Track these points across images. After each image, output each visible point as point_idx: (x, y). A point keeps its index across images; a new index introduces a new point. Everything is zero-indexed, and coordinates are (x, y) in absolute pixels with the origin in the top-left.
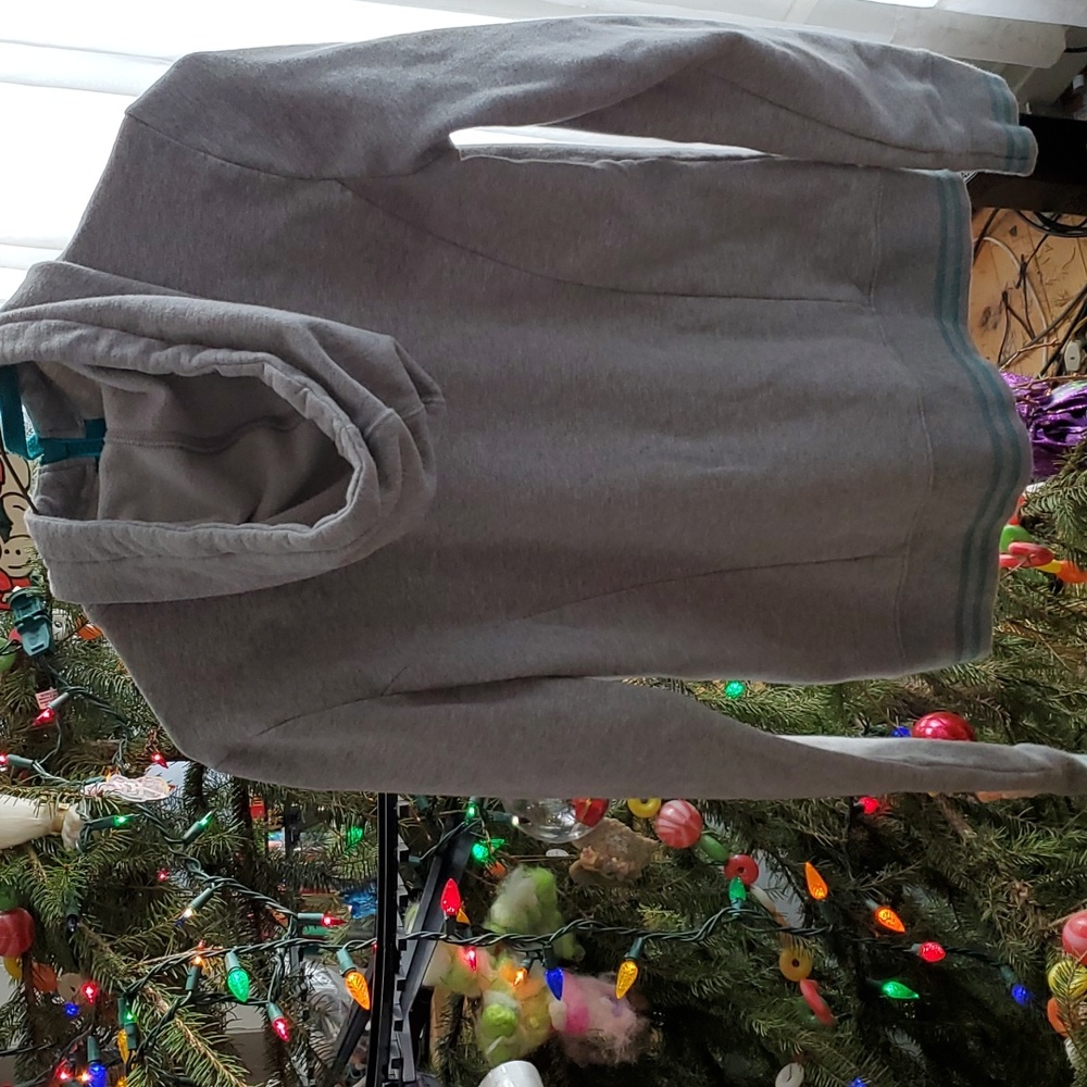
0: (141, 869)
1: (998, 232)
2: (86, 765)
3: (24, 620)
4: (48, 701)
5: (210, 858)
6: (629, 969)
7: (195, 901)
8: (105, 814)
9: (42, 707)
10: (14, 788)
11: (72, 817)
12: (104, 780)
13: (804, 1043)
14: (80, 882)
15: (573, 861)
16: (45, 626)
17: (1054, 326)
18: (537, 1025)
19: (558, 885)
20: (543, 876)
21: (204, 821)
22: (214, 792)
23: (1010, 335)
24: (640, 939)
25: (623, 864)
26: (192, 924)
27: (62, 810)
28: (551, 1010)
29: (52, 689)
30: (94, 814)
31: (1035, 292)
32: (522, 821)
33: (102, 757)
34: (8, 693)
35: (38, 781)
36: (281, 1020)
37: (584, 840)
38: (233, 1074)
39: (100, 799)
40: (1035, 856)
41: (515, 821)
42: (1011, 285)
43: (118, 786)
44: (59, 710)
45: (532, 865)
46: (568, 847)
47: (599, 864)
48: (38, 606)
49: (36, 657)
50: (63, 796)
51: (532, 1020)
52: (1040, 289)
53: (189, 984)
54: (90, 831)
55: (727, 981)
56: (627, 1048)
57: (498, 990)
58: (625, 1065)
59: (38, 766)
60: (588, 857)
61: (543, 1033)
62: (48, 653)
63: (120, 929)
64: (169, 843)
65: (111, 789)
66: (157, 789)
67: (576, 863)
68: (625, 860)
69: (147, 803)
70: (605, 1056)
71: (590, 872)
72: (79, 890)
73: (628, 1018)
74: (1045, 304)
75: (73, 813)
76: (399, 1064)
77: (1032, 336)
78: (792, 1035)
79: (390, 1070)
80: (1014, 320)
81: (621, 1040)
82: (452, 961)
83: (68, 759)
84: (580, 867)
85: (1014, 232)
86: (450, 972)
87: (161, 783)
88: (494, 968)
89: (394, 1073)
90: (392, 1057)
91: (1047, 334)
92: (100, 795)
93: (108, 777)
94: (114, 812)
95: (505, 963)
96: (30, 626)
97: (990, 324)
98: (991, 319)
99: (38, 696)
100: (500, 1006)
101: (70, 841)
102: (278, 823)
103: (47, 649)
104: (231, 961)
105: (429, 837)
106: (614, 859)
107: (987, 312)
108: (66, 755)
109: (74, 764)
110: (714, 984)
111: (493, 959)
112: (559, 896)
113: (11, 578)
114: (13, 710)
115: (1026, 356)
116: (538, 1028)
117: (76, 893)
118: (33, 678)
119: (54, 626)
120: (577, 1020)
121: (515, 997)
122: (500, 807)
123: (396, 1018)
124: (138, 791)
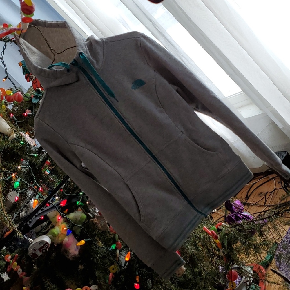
0: (18, 154)
1: (276, 180)
2: (25, 129)
3: (36, 95)
4: (28, 112)
5: (31, 162)
6: (83, 242)
7: (22, 166)
8: (20, 139)
9: (26, 112)
10: (9, 122)
11: (14, 136)
12: (25, 134)
13: (102, 283)
14: (6, 147)
15: (92, 219)
16: (39, 99)
17: (270, 206)
18: (60, 239)
19: (86, 220)
20: (84, 216)
21: (36, 155)
22: (43, 153)
23: (261, 201)
24: (90, 239)
25: (100, 227)
26: (18, 170)
27: (13, 133)
28: (65, 239)
29: (30, 111)
30: (18, 137)
31: (272, 197)
32: (89, 204)
33: (29, 130)
34: (23, 105)
35: (14, 124)
36: (18, 198)
37: (97, 217)
38: (2, 199)
39: (21, 136)
40: (170, 288)
41: (88, 202)
42: (270, 192)
43: (27, 137)
44: (29, 116)
45: (84, 213)
46: (94, 215)
47: (96, 223)
48: (41, 95)
49: (33, 103)
50: (16, 130)
51: (60, 238)
52: (274, 197)
53: (8, 178)
54: (15, 140)
55: (99, 261)
56: (72, 257)
57: (59, 227)
58: (69, 259)
59: (17, 122)
60: (95, 220)
61: (60, 242)
62: (35, 104)
63: (6, 161)
64: (27, 154)
65: (25, 136)
66: (32, 143)
67: (92, 220)
68: (101, 226)
69: (29, 144)
70: (67, 255)
71: (93, 223)
72: (5, 148)
73: (77, 252)
74: (272, 200)
75: (15, 135)
76: (30, 222)
77: (265, 204)
78: (101, 280)
79: (28, 222)
80: (265, 198)
81: (72, 255)
82: (55, 216)
83: (23, 125)
84: (92, 221)
85: (279, 183)
86: (54, 217)
87: (34, 143)
88: (62, 224)
89: (28, 223)
90: (30, 220)
91: (268, 206)
92: (22, 135)
93: (26, 134)
94: (22, 140)
95: (64, 224)
96: (36, 97)
97: (260, 195)
98: (261, 195)
99: (27, 110)
100: (56, 230)
101: (10, 139)
102: (51, 169)
103: (36, 104)
104: (19, 180)
105: (71, 192)
106: (99, 225)
107: (262, 193)
108: (23, 124)
109: (23, 127)
110: (96, 260)
111: (63, 222)
112: (84, 222)
113: (41, 86)
114: (21, 109)
115: (261, 207)
116: (60, 240)
117: (4, 148)
118: (29, 106)
119: (40, 101)
120: (67, 245)
121: (60, 231)
122: (88, 198)
123: (36, 214)
124: (29, 140)
